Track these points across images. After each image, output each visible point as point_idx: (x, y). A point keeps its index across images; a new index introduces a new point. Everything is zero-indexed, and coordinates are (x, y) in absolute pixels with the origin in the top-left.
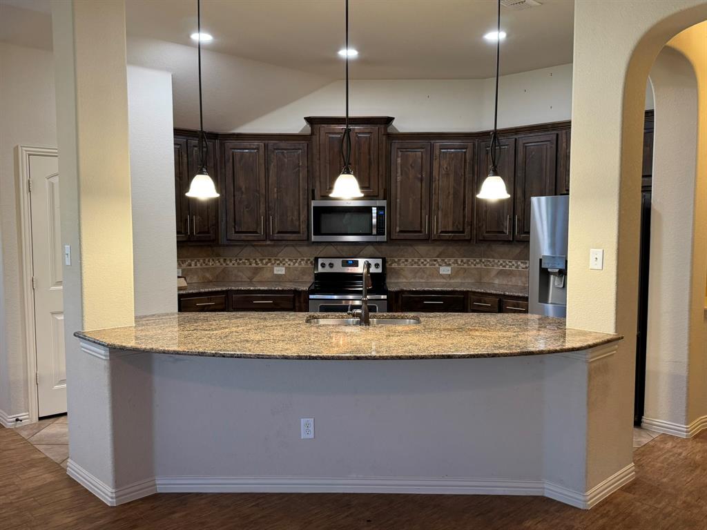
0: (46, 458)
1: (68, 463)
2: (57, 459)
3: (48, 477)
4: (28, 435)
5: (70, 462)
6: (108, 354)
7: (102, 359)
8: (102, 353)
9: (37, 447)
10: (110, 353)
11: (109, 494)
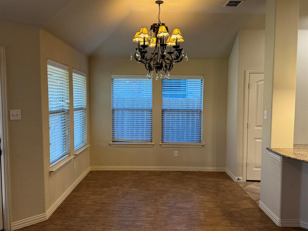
0: (250, 197)
1: (259, 202)
2: (255, 199)
3: (251, 206)
4: (243, 186)
5: (260, 202)
6: (282, 159)
7: (279, 161)
8: (279, 158)
9: (247, 192)
10: (283, 159)
11: (278, 221)
